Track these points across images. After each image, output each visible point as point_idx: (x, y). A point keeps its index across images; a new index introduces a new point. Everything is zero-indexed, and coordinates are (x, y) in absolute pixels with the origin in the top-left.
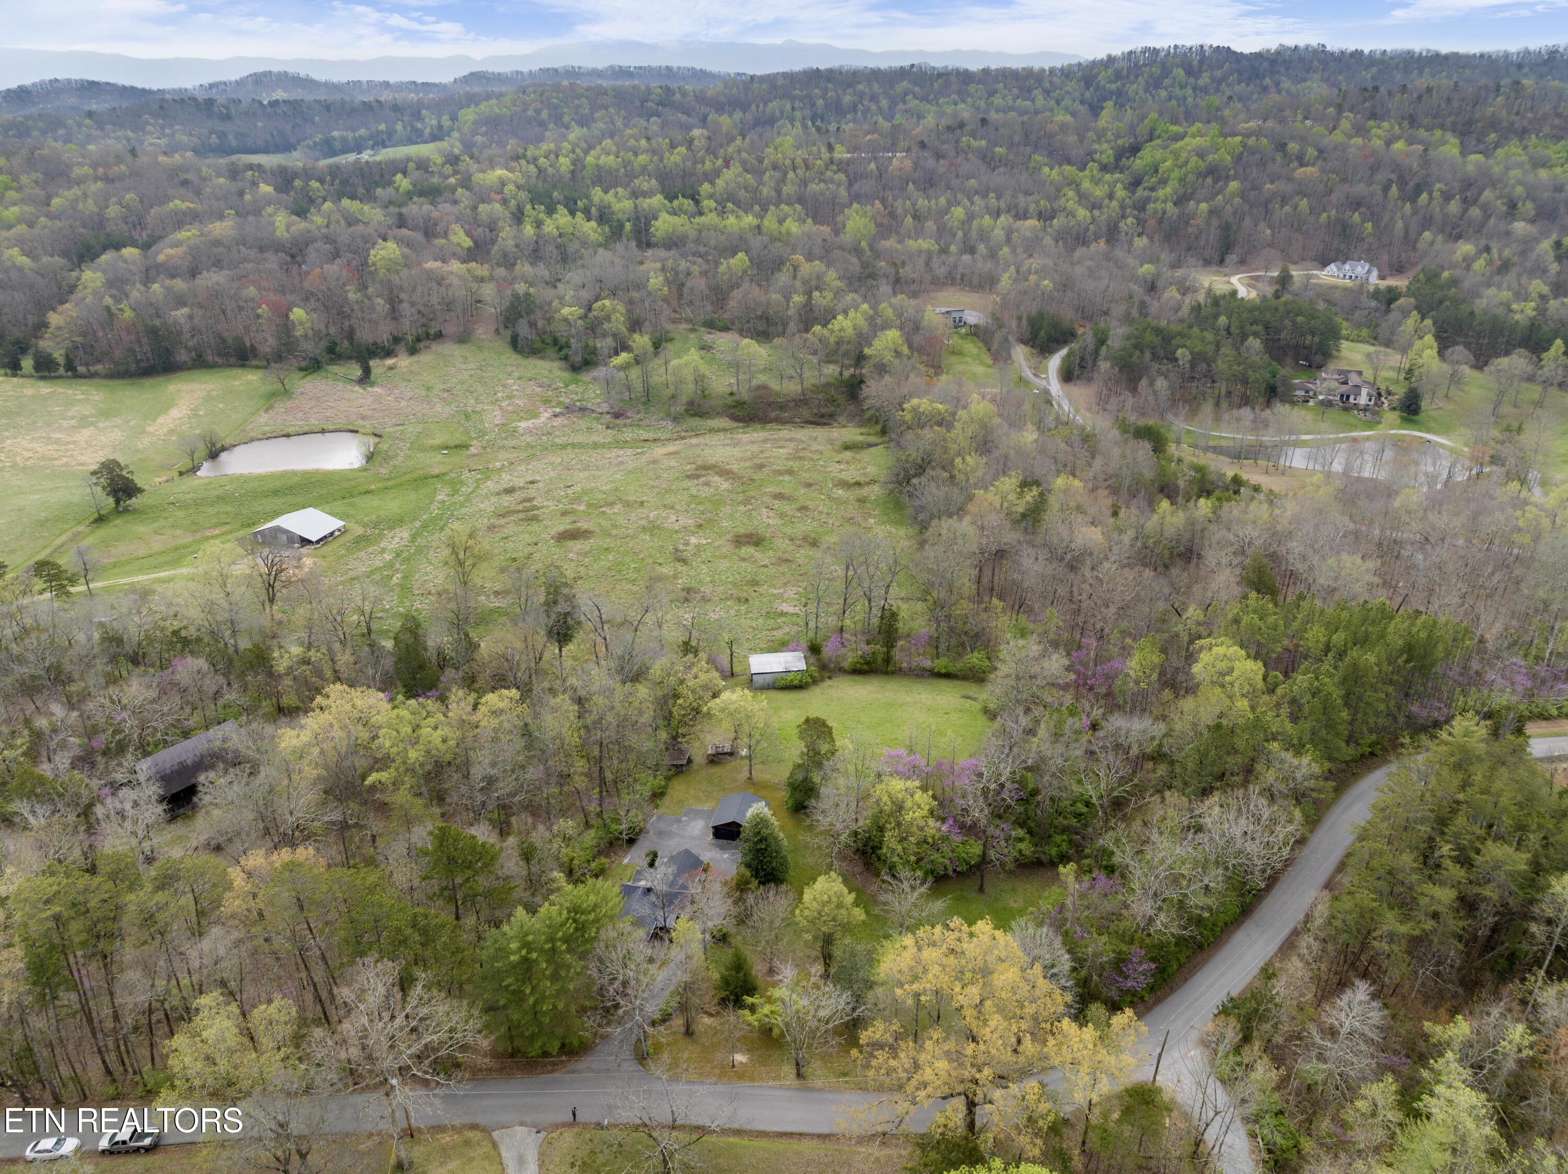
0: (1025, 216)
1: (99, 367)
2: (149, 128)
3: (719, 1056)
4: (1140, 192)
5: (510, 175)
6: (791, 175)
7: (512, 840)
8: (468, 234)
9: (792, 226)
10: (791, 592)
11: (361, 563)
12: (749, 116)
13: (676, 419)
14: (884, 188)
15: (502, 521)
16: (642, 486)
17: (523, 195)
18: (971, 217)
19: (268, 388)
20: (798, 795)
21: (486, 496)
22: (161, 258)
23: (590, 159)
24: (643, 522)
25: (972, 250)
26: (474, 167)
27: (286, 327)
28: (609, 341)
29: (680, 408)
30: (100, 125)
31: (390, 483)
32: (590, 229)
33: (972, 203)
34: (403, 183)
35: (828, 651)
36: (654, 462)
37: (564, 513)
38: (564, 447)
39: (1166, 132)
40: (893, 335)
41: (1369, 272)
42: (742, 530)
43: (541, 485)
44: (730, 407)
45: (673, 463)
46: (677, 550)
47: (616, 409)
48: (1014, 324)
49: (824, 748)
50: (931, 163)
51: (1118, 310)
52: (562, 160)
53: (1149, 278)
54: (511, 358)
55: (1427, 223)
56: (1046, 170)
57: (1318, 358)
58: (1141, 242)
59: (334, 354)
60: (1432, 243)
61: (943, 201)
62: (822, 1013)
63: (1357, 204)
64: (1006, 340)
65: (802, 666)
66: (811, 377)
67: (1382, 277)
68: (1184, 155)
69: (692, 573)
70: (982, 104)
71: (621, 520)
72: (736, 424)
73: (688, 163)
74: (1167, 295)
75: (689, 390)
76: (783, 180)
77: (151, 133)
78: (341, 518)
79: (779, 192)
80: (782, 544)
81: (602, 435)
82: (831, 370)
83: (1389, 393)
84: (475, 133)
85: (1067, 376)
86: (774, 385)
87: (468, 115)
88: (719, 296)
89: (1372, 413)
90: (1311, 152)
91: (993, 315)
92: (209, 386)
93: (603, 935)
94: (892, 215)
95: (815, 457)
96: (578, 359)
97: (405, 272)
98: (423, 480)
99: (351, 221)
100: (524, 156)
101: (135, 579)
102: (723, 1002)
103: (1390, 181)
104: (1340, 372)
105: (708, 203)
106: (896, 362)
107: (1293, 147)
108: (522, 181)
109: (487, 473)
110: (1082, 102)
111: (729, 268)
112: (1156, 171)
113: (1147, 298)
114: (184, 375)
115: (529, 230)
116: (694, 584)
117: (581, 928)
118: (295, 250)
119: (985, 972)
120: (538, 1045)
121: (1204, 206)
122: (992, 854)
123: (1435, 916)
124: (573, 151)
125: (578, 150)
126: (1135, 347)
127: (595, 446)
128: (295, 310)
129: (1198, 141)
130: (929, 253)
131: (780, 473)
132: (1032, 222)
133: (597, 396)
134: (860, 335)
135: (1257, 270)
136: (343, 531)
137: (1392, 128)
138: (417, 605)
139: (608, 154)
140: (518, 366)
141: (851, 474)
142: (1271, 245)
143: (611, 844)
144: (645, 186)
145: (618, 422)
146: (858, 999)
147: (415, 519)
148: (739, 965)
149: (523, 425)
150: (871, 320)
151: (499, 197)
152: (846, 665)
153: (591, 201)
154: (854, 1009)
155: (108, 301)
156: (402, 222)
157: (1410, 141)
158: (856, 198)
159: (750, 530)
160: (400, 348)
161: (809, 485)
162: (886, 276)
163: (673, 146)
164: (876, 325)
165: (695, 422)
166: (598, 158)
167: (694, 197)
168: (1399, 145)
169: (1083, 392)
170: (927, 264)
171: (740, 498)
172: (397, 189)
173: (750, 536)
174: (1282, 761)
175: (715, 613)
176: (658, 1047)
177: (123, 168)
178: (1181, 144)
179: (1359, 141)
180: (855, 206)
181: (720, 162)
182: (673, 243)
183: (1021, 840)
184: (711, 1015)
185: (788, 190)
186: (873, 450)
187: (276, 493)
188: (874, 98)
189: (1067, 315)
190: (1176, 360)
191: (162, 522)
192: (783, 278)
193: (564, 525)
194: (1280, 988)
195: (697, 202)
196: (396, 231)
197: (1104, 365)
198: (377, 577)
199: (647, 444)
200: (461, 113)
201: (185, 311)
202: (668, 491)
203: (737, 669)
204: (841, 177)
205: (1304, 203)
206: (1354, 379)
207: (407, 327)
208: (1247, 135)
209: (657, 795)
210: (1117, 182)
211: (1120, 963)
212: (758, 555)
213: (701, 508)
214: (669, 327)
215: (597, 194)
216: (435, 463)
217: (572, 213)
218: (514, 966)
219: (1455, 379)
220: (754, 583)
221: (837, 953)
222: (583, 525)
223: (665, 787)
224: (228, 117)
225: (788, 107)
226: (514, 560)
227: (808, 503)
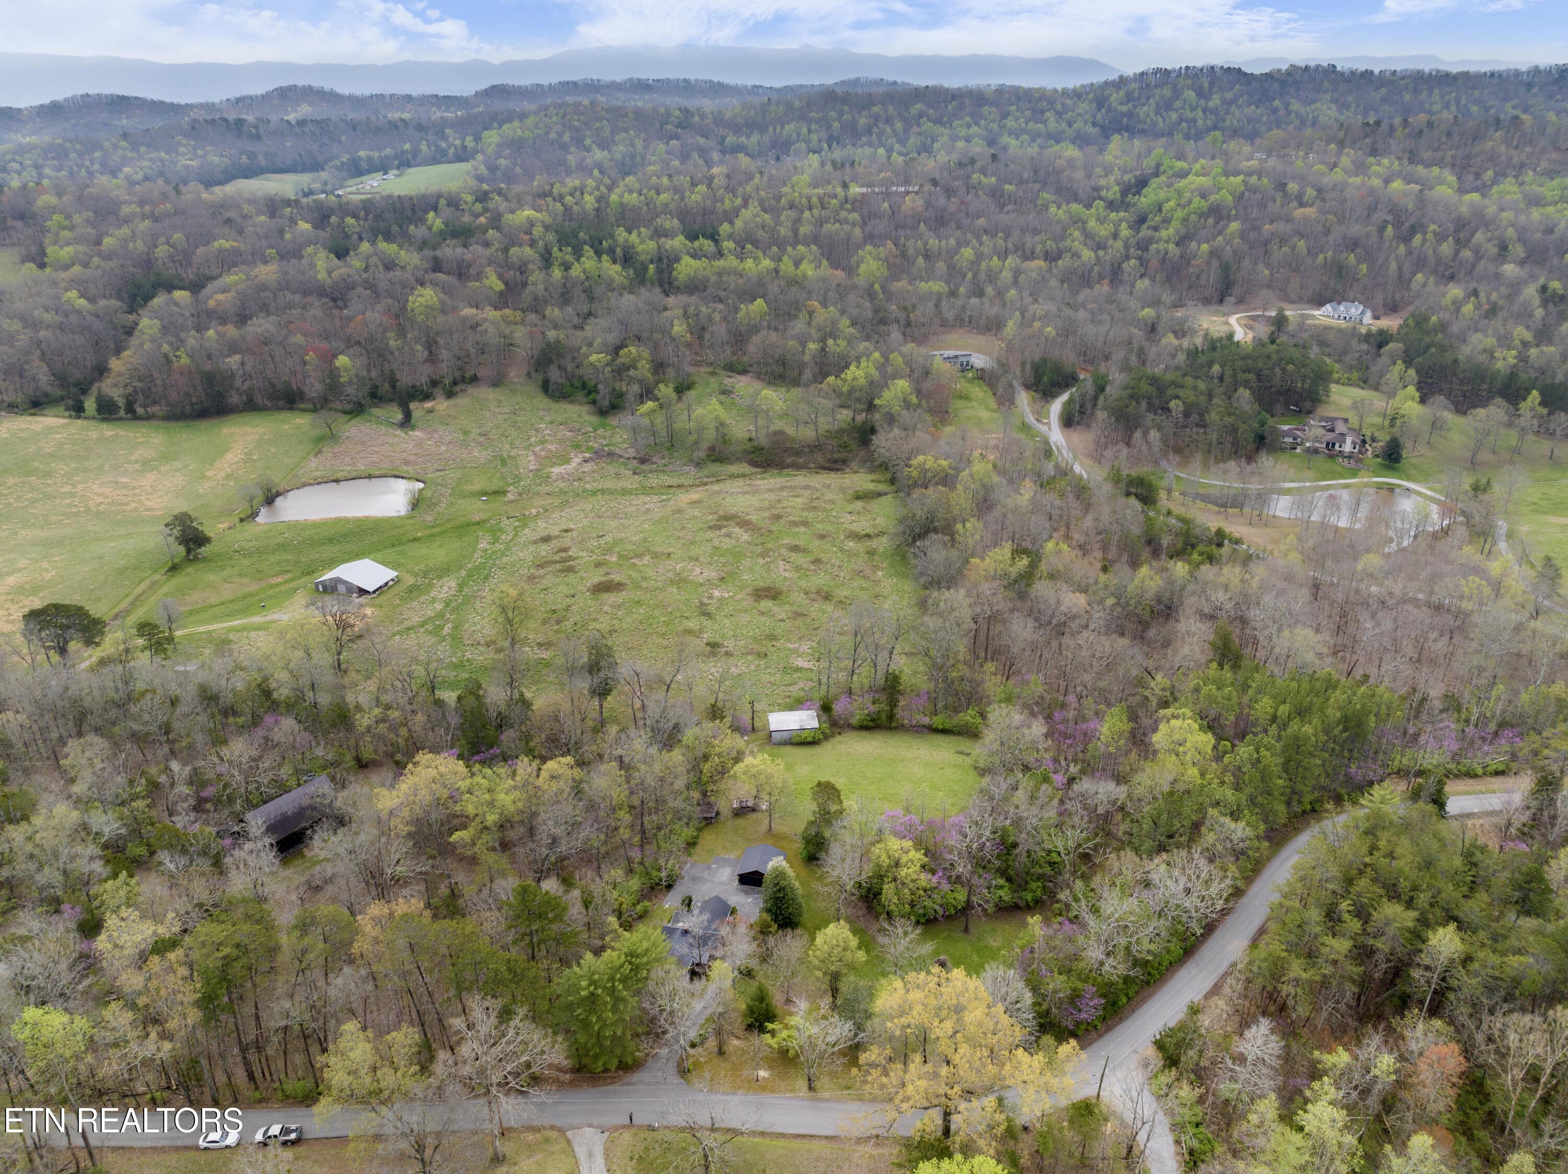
0: (1032, 256)
1: (155, 409)
2: (182, 149)
3: (746, 1072)
4: (1145, 232)
5: (538, 215)
6: (807, 214)
7: (576, 893)
8: (500, 277)
9: (807, 269)
10: (805, 647)
11: (415, 613)
12: (766, 138)
13: (698, 465)
14: (897, 227)
15: (541, 572)
16: (668, 537)
17: (551, 237)
18: (979, 257)
19: (318, 432)
20: (812, 848)
21: (525, 545)
22: (212, 303)
23: (614, 197)
24: (670, 575)
25: (980, 293)
26: (504, 206)
27: (333, 374)
28: (635, 388)
29: (703, 454)
30: (135, 146)
31: (437, 530)
32: (613, 270)
33: (981, 244)
34: (435, 221)
35: (838, 708)
36: (679, 511)
37: (598, 565)
38: (594, 493)
39: (1171, 168)
40: (902, 385)
41: (1363, 313)
42: (761, 584)
43: (575, 534)
44: (749, 452)
45: (697, 513)
46: (702, 604)
47: (642, 455)
48: (1018, 371)
49: (834, 808)
50: (942, 201)
51: (1119, 355)
52: (587, 198)
53: (1150, 322)
54: (543, 402)
55: (1420, 264)
56: (1053, 209)
57: (1308, 405)
58: (1142, 285)
59: (376, 397)
60: (1424, 285)
61: (952, 241)
62: (831, 1039)
63: (1354, 245)
64: (1011, 386)
65: (815, 724)
66: (825, 424)
67: (1376, 318)
68: (1187, 195)
69: (716, 627)
70: (995, 126)
71: (650, 573)
72: (754, 470)
73: (708, 202)
74: (1164, 340)
75: (710, 435)
76: (798, 221)
77: (184, 155)
78: (393, 568)
79: (796, 232)
80: (798, 597)
81: (630, 481)
82: (845, 415)
83: (1374, 440)
84: (498, 156)
85: (1068, 422)
86: (791, 431)
87: (492, 137)
88: (739, 339)
89: (1355, 462)
90: (1310, 192)
91: (998, 361)
92: (260, 430)
93: (653, 974)
94: (904, 255)
95: (829, 507)
96: (606, 403)
97: (441, 319)
98: (465, 528)
99: (389, 265)
100: (550, 194)
101: (211, 627)
102: (750, 1027)
103: (1387, 222)
104: (1327, 419)
105: (728, 245)
106: (905, 412)
107: (1293, 187)
108: (548, 220)
109: (525, 520)
110: (1094, 124)
111: (747, 313)
112: (1160, 210)
113: (1146, 344)
114: (235, 417)
115: (557, 273)
116: (718, 639)
117: (636, 969)
118: (337, 294)
119: (959, 1010)
120: (600, 1063)
121: (1205, 247)
122: (974, 899)
123: (1335, 962)
124: (598, 189)
125: (602, 188)
126: (1131, 397)
127: (624, 492)
128: (340, 357)
129: (1201, 180)
130: (939, 294)
131: (795, 524)
132: (1039, 263)
133: (624, 441)
134: (871, 383)
135: (1255, 309)
136: (396, 581)
137: (1392, 164)
138: (468, 655)
139: (631, 192)
140: (549, 410)
141: (862, 525)
142: (1269, 286)
143: (652, 888)
144: (667, 225)
145: (644, 467)
146: (859, 1027)
147: (461, 568)
148: (762, 997)
149: (556, 470)
150: (881, 368)
151: (527, 237)
152: (854, 721)
153: (615, 241)
154: (856, 1035)
155: (166, 348)
156: (437, 266)
157: (1409, 179)
158: (870, 238)
159: (768, 583)
160: (438, 391)
161: (822, 537)
162: (897, 321)
163: (694, 184)
164: (886, 375)
165: (716, 467)
166: (622, 196)
167: (713, 237)
168: (1397, 185)
169: (1082, 438)
170: (937, 306)
171: (759, 549)
172: (430, 228)
173: (768, 589)
174: (1222, 826)
175: (738, 667)
176: (697, 1065)
177: (169, 206)
178: (1184, 182)
179: (1358, 180)
180: (868, 248)
181: (739, 201)
182: (695, 287)
183: (1002, 887)
184: (738, 1038)
185: (805, 229)
186: (883, 499)
187: (331, 540)
188: (888, 120)
189: (1068, 358)
190: (1169, 410)
191: (229, 571)
192: (799, 326)
193: (597, 577)
194: (1205, 1021)
195: (716, 242)
196: (432, 276)
197: (1101, 415)
198: (430, 627)
199: (672, 491)
200: (486, 134)
201: (237, 357)
202: (693, 542)
203: (758, 724)
204: (855, 216)
205: (1302, 244)
206: (1341, 427)
207: (446, 368)
208: (1249, 174)
209: (691, 844)
210: (1121, 220)
211: (1075, 998)
212: (776, 609)
213: (723, 560)
214: (691, 370)
215: (621, 235)
216: (475, 509)
217: (599, 253)
218: (583, 999)
219: (1436, 425)
220: (772, 637)
221: (844, 986)
222: (616, 577)
223: (696, 837)
224: (258, 137)
225: (805, 130)
226: (554, 612)
227: (821, 556)
